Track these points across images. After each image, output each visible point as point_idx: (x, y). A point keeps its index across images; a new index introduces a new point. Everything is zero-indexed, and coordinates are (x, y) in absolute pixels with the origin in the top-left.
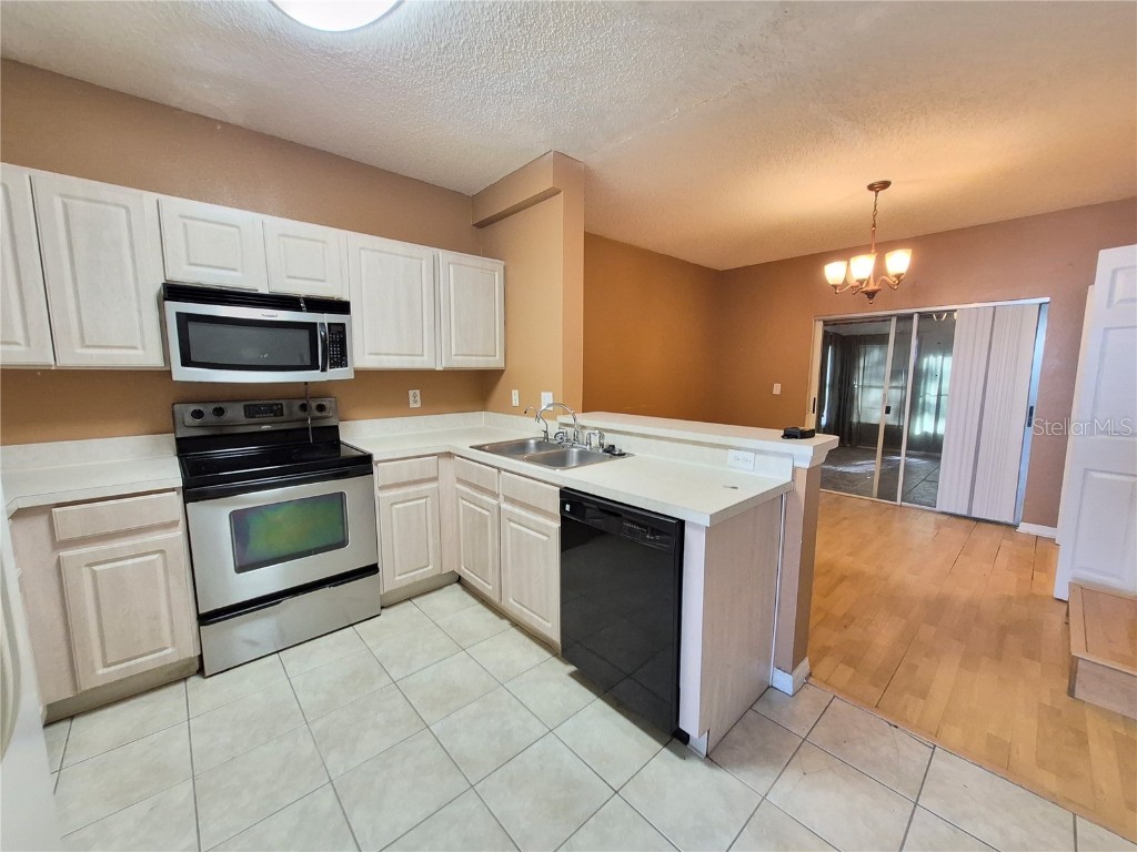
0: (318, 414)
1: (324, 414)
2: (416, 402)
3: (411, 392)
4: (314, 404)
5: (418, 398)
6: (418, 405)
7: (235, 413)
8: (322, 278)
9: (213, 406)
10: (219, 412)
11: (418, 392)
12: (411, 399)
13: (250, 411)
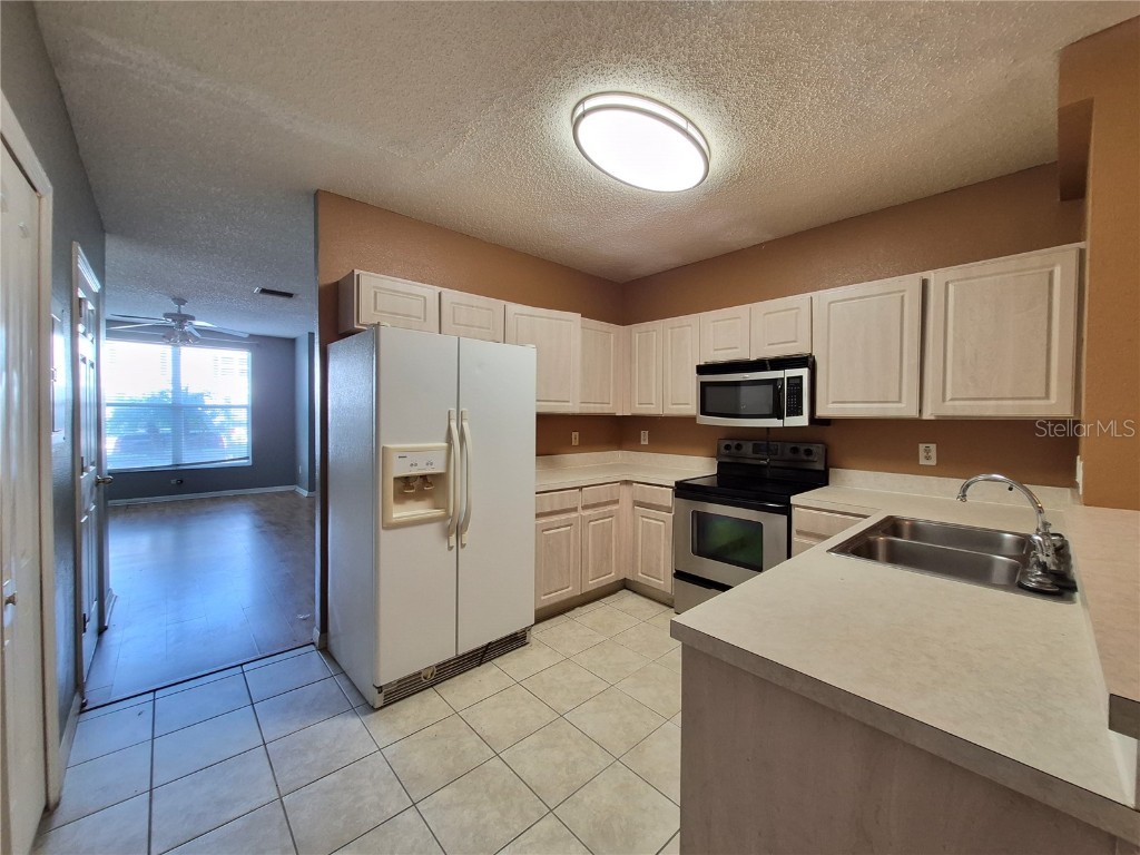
0: (805, 458)
1: (810, 458)
2: (928, 458)
3: (922, 447)
4: (802, 448)
5: (933, 453)
6: (933, 462)
7: (748, 448)
8: (793, 339)
9: (736, 443)
10: (739, 447)
11: (933, 447)
12: (922, 454)
13: (756, 449)
